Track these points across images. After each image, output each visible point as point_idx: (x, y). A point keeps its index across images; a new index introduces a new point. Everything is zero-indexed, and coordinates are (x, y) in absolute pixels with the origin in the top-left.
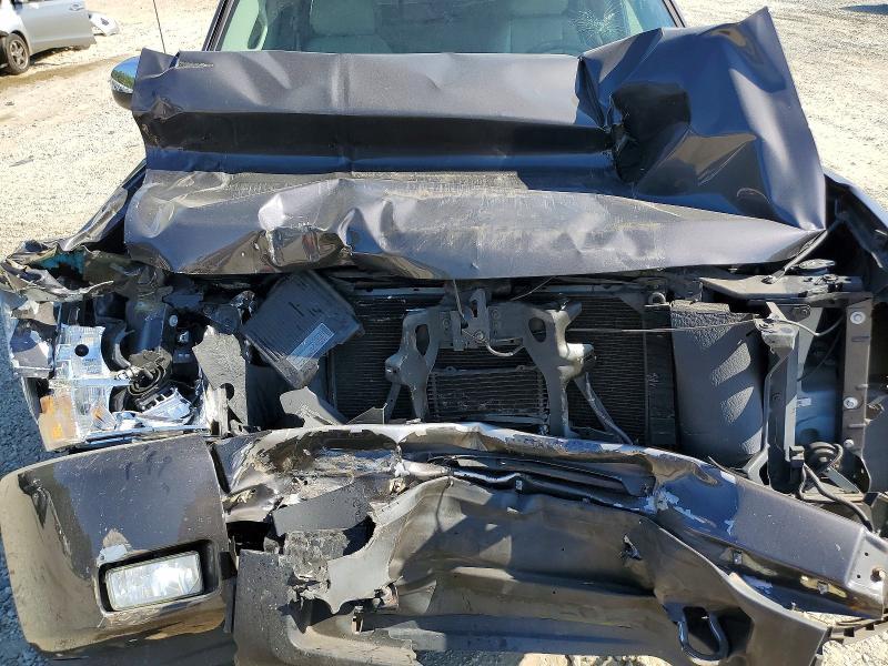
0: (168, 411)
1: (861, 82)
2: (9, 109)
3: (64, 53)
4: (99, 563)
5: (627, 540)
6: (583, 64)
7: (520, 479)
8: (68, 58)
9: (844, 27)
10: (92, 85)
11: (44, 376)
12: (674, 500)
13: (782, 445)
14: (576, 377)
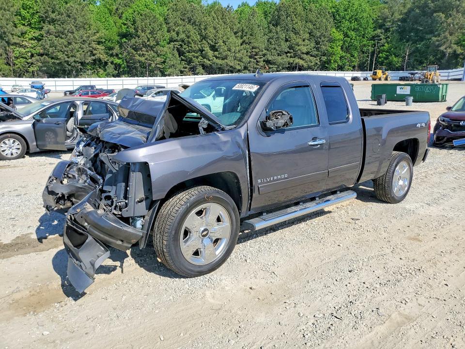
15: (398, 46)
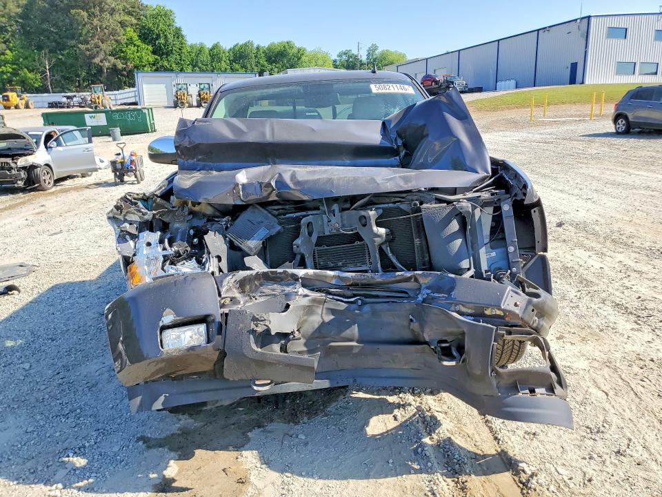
0: (188, 267)
1: (587, 172)
2: (43, 209)
3: (75, 179)
4: (161, 324)
5: (411, 317)
6: (384, 124)
7: (360, 299)
8: (79, 181)
9: (579, 146)
10: (95, 194)
11: (131, 255)
12: (429, 291)
13: (481, 269)
14: (382, 244)
15: (30, 55)
